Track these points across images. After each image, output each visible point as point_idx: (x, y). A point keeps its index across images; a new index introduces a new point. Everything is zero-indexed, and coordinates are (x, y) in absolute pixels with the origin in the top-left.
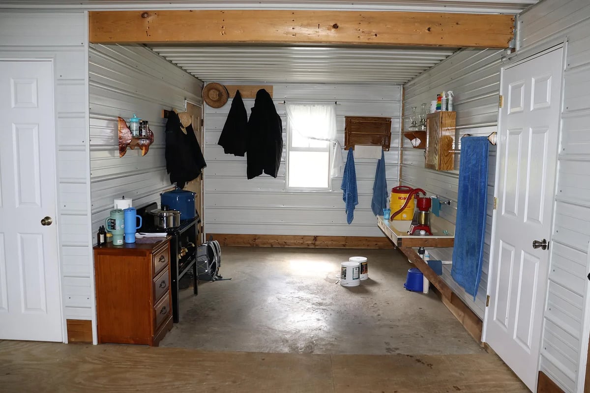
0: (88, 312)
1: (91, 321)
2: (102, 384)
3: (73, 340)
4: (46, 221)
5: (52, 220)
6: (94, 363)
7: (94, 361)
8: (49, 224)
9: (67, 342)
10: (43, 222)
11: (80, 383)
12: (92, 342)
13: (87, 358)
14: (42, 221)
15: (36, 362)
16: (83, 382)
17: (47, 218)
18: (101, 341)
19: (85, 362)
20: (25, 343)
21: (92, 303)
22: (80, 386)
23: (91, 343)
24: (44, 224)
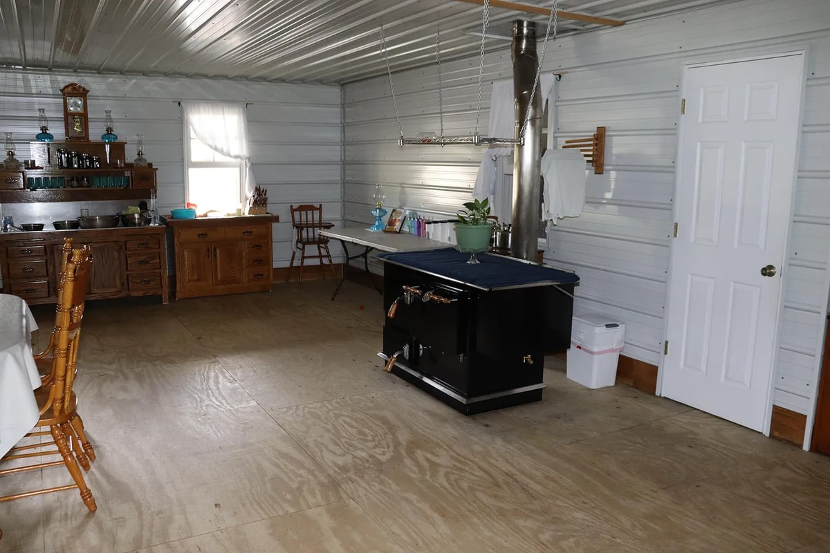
0: (805, 404)
1: (806, 416)
2: (799, 502)
3: (776, 434)
4: (768, 271)
5: (777, 270)
6: (797, 473)
7: (797, 470)
8: (771, 275)
9: (767, 435)
10: (764, 272)
11: (770, 489)
12: (802, 445)
13: (788, 463)
14: (764, 269)
15: (723, 445)
16: (774, 488)
17: (771, 267)
18: (814, 447)
19: (784, 466)
20: (716, 419)
21: (812, 392)
22: (769, 493)
23: (800, 446)
24: (764, 274)
